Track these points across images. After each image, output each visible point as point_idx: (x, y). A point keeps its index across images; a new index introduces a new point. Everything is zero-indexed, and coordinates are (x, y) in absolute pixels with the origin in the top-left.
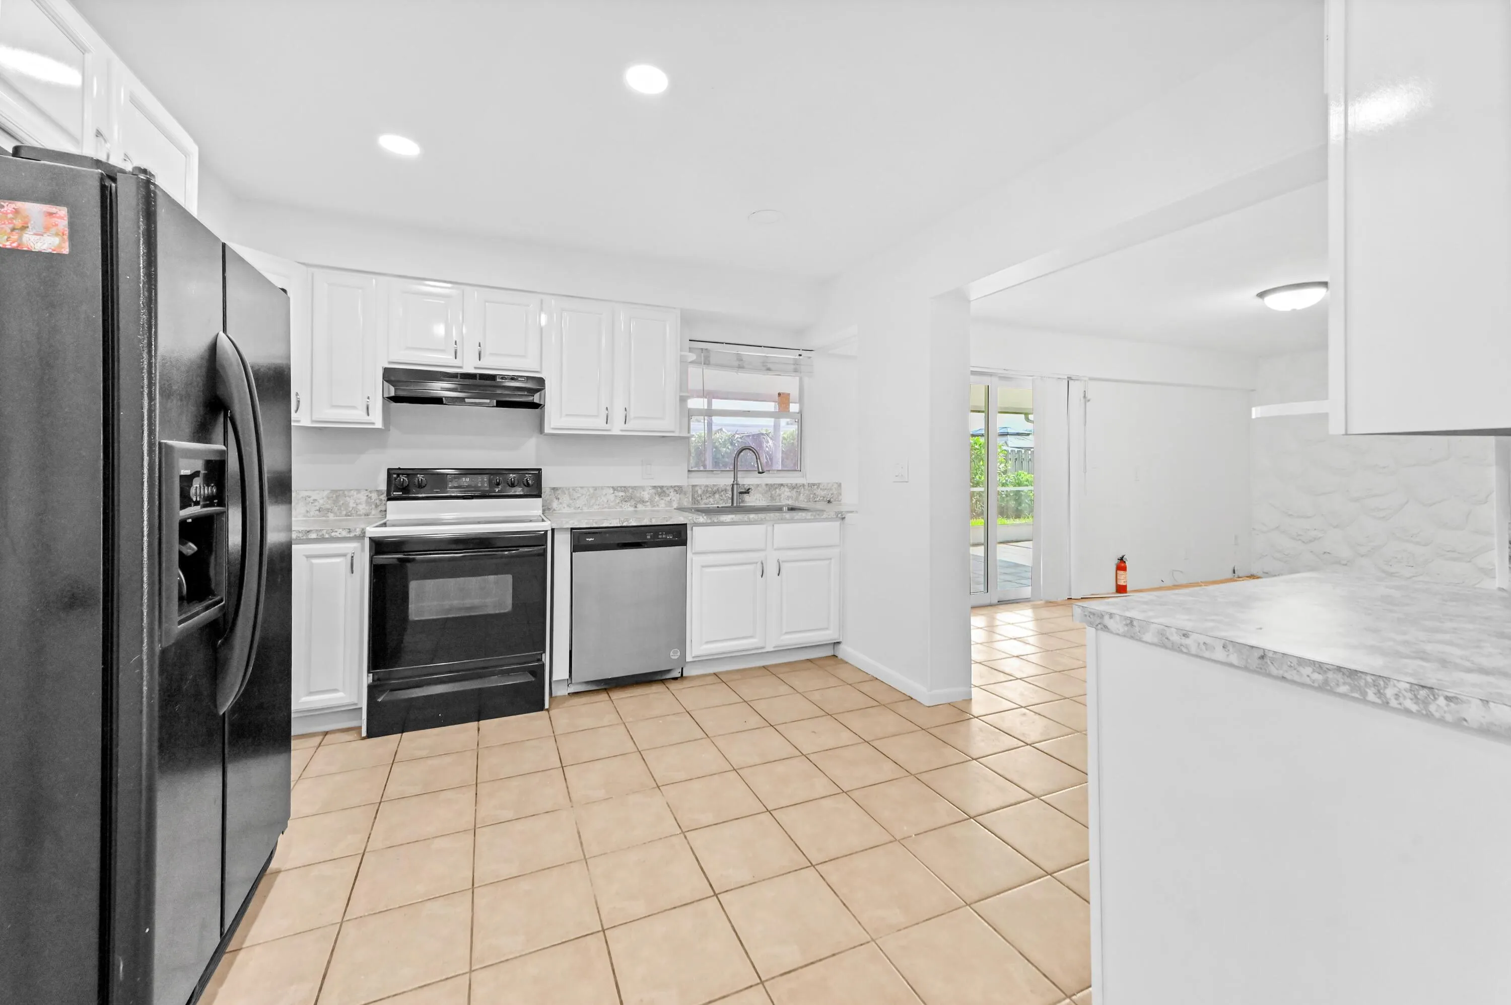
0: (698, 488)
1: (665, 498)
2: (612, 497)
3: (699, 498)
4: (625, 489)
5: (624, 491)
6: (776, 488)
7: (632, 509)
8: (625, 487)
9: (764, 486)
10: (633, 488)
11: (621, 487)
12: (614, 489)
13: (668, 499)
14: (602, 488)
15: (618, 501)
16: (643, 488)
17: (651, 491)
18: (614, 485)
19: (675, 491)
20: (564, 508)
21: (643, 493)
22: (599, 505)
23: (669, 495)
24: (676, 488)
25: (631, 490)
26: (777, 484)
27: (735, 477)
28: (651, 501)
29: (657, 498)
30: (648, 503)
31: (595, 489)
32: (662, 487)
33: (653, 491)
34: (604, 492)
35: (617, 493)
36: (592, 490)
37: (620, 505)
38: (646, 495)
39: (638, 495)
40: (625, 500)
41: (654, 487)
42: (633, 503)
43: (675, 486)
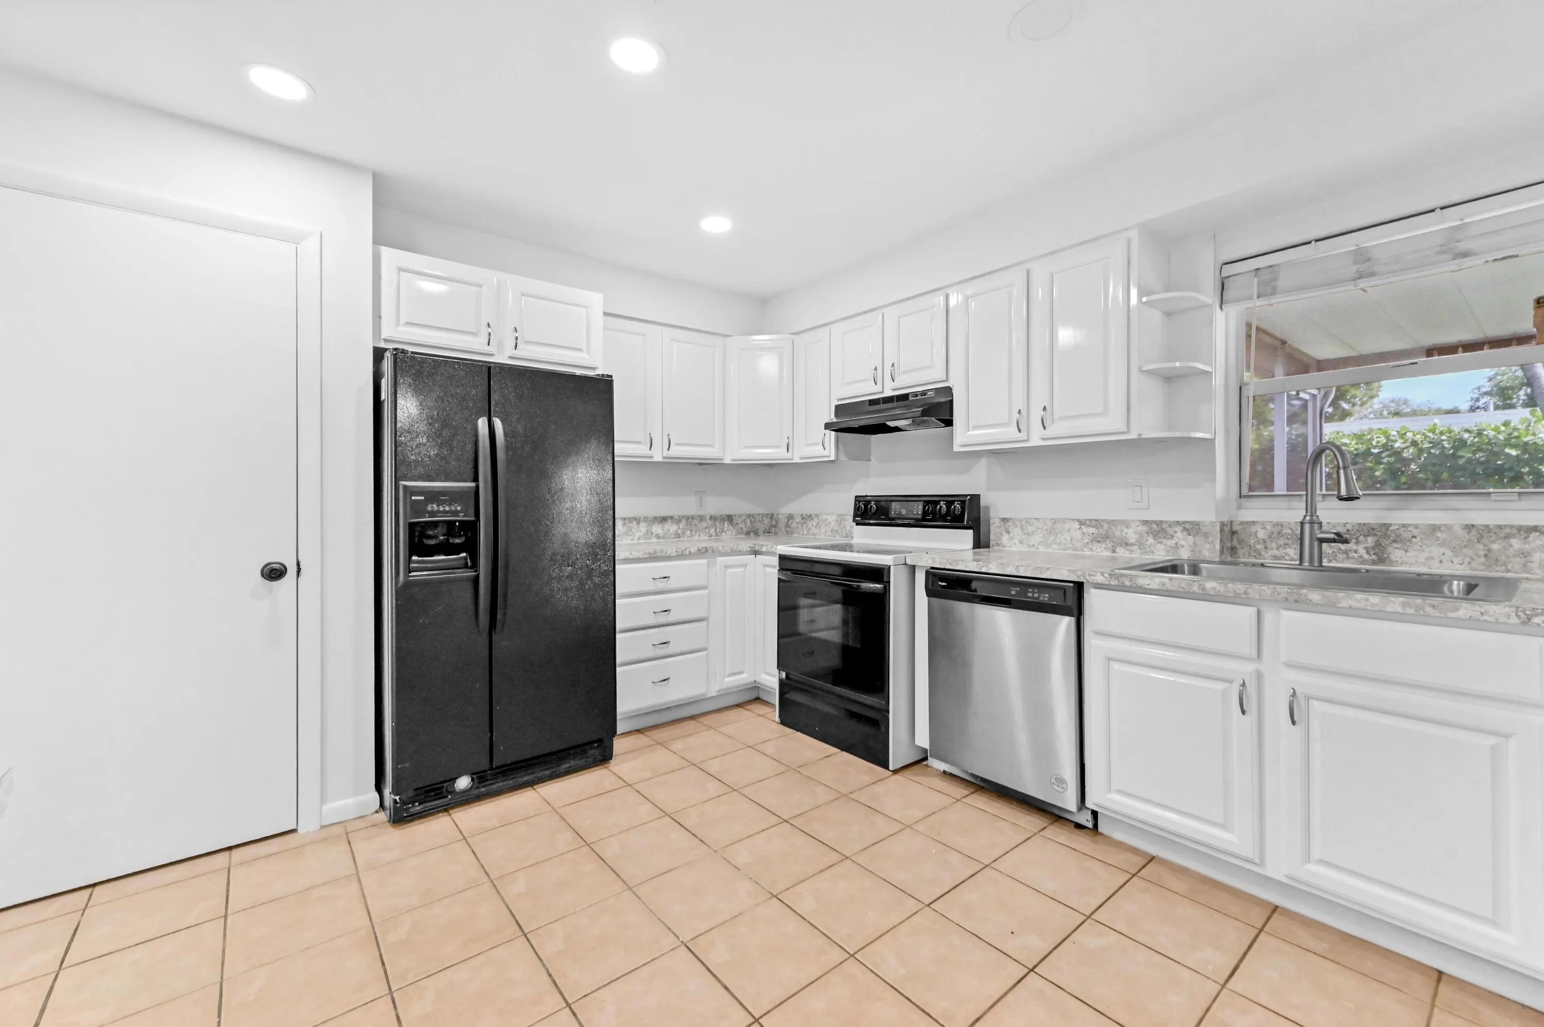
0: (1258, 528)
1: (1164, 541)
2: (1078, 535)
3: (1259, 547)
4: (1097, 523)
5: (1096, 527)
6: (1507, 537)
7: (1108, 553)
8: (1097, 521)
9: (1460, 532)
10: (1108, 522)
11: (1091, 520)
12: (1082, 523)
13: (1170, 543)
14: (1064, 521)
15: (1086, 541)
16: (1126, 524)
17: (1139, 529)
18: (1082, 517)
19: (1185, 529)
20: (1015, 544)
21: (1125, 530)
22: (1059, 544)
23: (1172, 537)
24: (1187, 526)
25: (1106, 526)
26: (1512, 527)
27: (1311, 509)
28: (1141, 544)
29: (1151, 540)
30: (1136, 547)
31: (1055, 521)
32: (1159, 523)
33: (1145, 528)
34: (1067, 526)
35: (1085, 529)
36: (1049, 523)
37: (1090, 546)
38: (1132, 537)
39: (1118, 533)
40: (1097, 540)
41: (1145, 522)
42: (1110, 545)
43: (1184, 522)
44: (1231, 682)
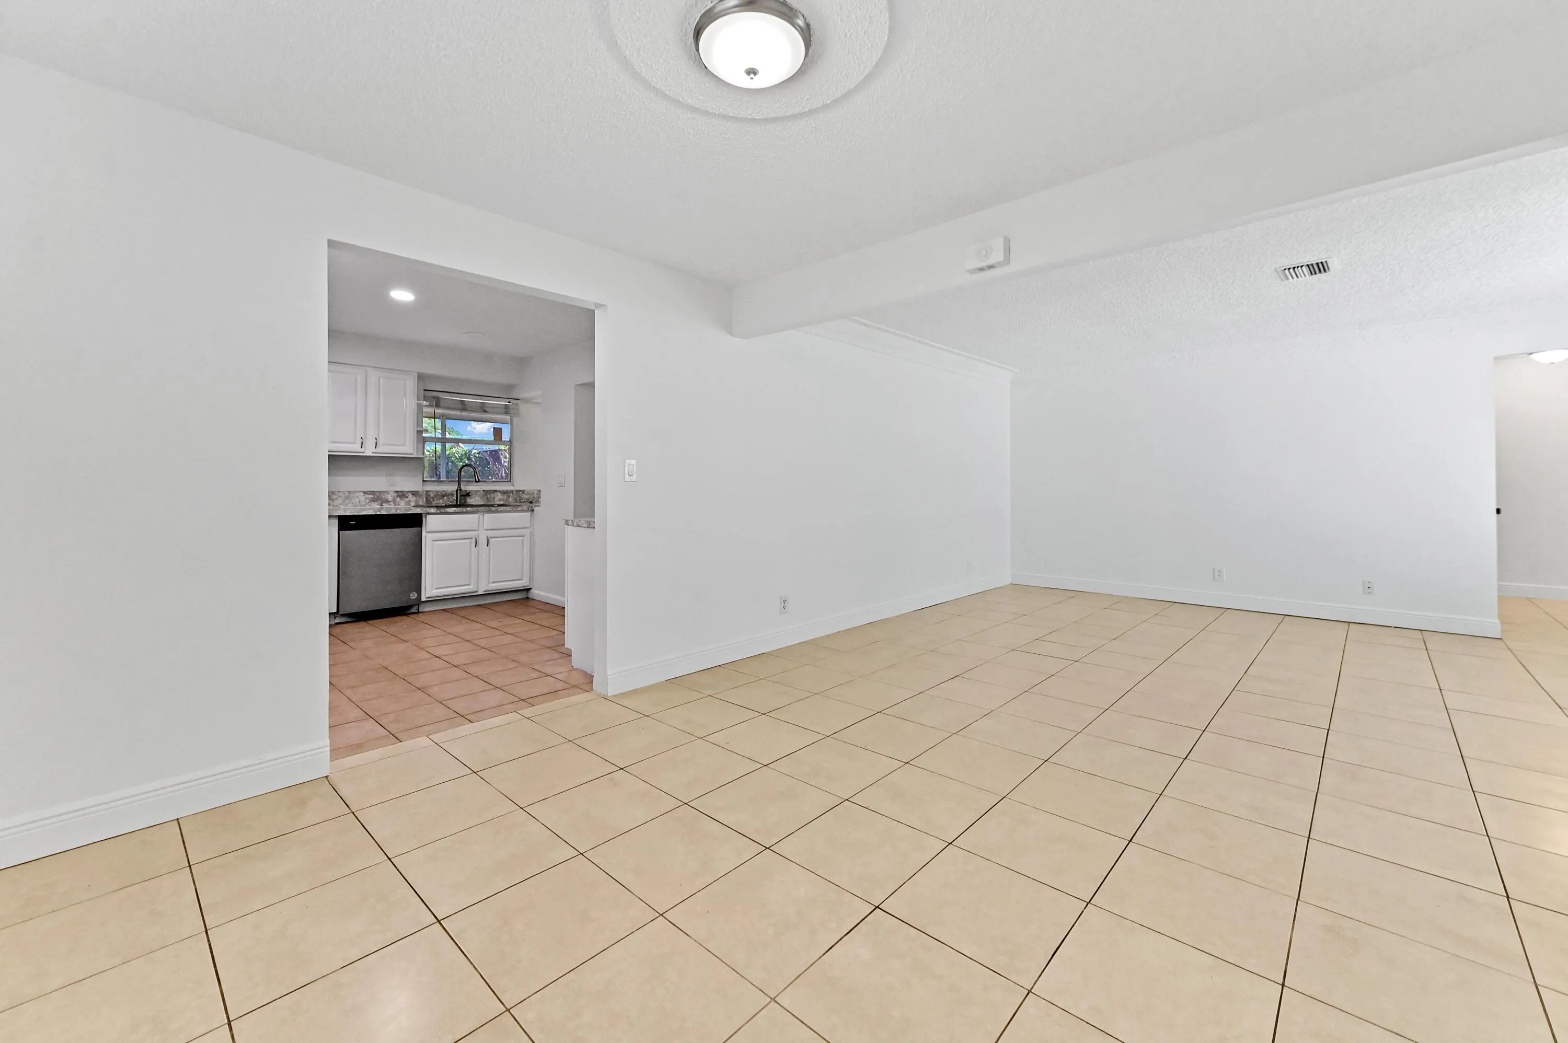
0: (430, 493)
1: (404, 499)
2: (363, 499)
3: (431, 500)
4: (373, 493)
5: (373, 494)
6: (491, 493)
7: (379, 507)
8: (373, 491)
9: (482, 492)
10: (379, 492)
11: (370, 491)
12: (365, 493)
13: (406, 500)
14: (355, 492)
15: (367, 501)
16: (388, 492)
17: (394, 495)
18: (365, 490)
19: (413, 494)
21: (387, 495)
22: (352, 504)
23: (407, 497)
24: (414, 493)
25: (378, 494)
26: (492, 490)
27: (459, 485)
28: (394, 501)
29: (398, 499)
30: (392, 503)
31: (350, 492)
32: (402, 492)
33: (396, 494)
34: (357, 494)
35: (367, 496)
36: (347, 494)
37: (369, 504)
38: (390, 498)
39: (384, 497)
40: (373, 500)
41: (397, 492)
42: (380, 502)
43: (413, 491)
44: (472, 538)
